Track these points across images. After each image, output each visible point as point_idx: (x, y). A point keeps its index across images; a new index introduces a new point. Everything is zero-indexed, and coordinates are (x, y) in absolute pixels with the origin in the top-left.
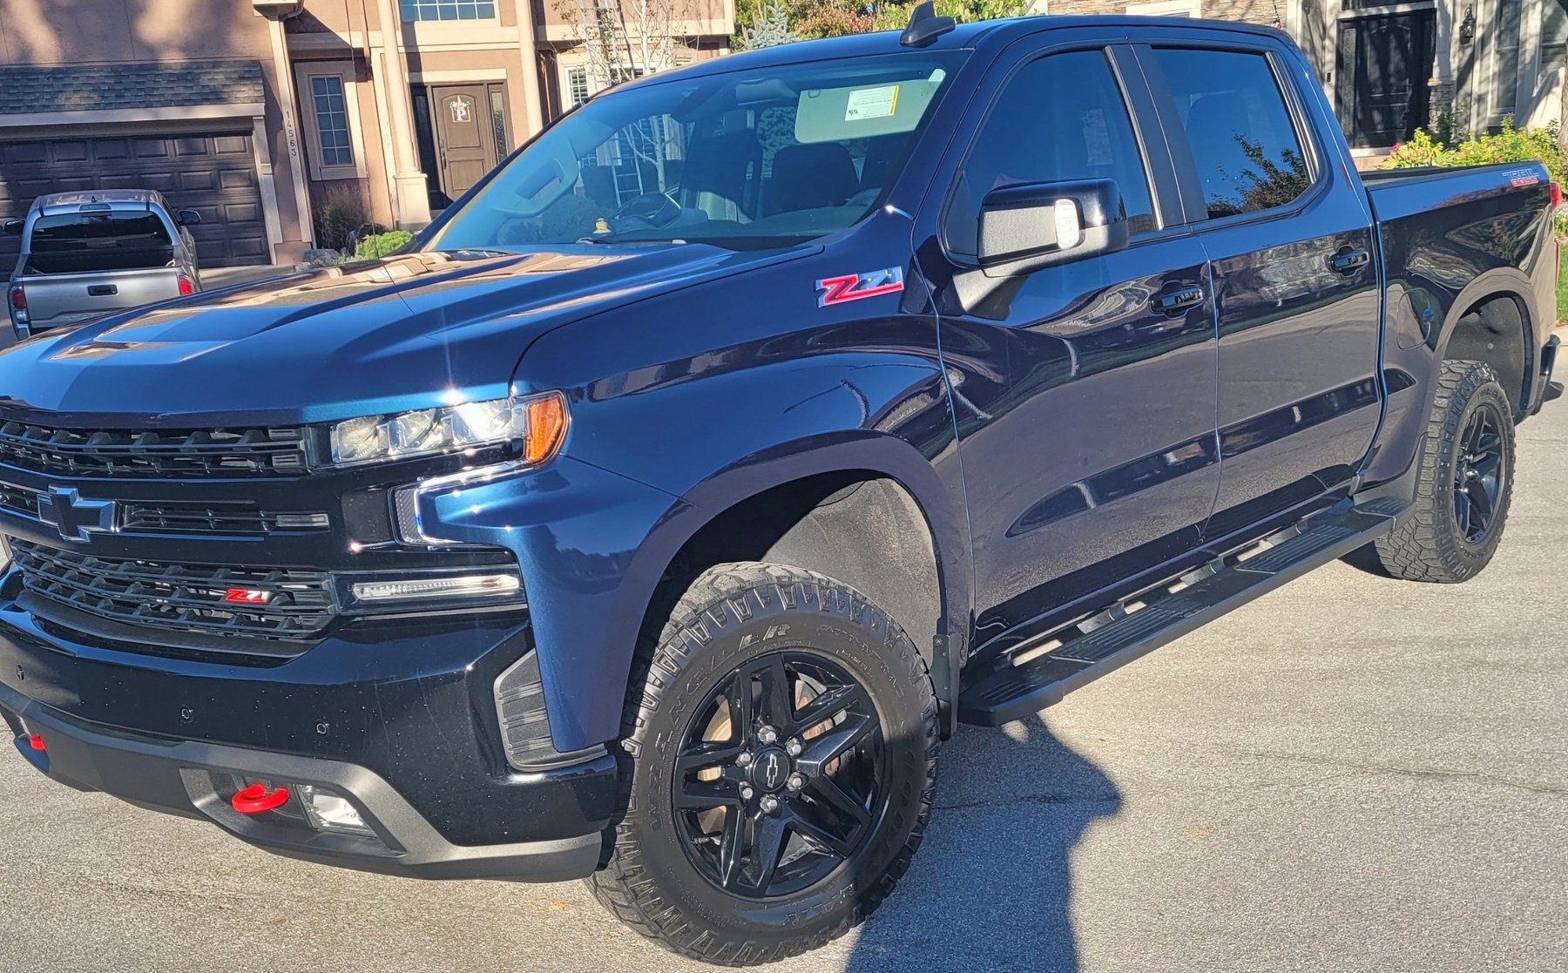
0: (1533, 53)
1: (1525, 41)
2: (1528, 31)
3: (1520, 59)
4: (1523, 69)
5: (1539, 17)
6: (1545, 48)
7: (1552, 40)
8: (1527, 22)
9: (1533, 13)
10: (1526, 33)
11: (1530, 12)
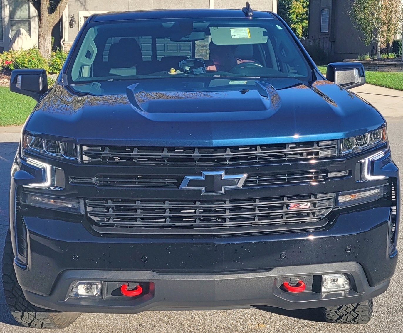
0: (8, 22)
1: (5, 18)
2: (5, 14)
3: (3, 24)
4: (5, 27)
5: (8, 10)
6: (11, 21)
7: (13, 18)
8: (5, 11)
9: (6, 9)
10: (5, 15)
11: (5, 8)
